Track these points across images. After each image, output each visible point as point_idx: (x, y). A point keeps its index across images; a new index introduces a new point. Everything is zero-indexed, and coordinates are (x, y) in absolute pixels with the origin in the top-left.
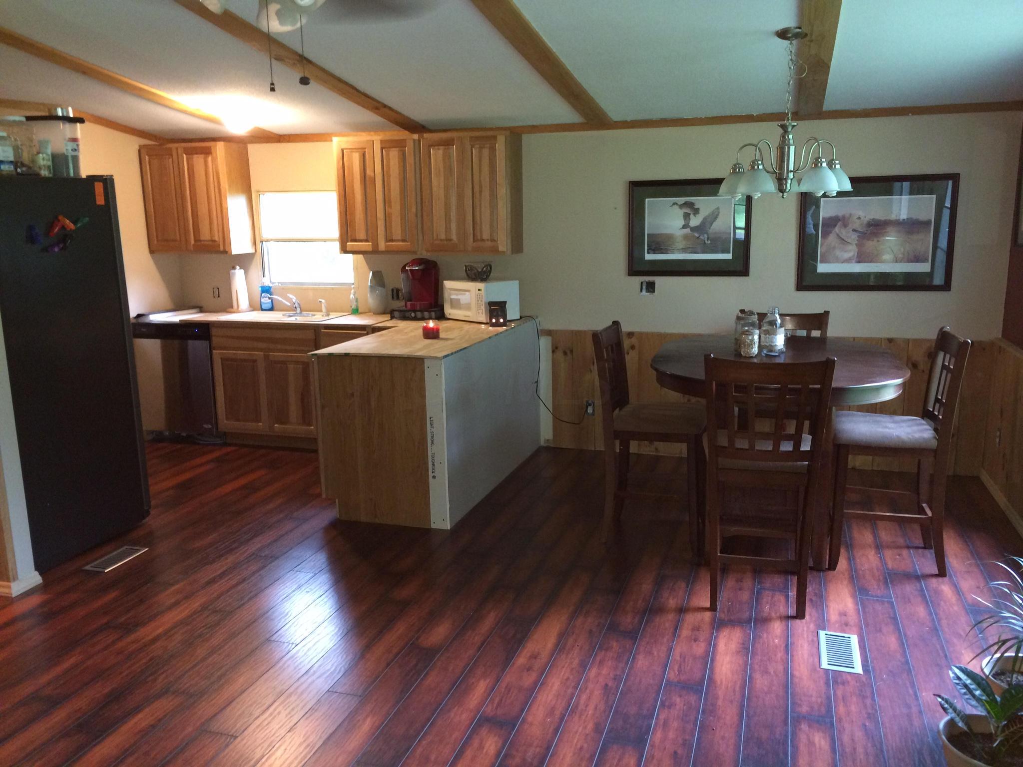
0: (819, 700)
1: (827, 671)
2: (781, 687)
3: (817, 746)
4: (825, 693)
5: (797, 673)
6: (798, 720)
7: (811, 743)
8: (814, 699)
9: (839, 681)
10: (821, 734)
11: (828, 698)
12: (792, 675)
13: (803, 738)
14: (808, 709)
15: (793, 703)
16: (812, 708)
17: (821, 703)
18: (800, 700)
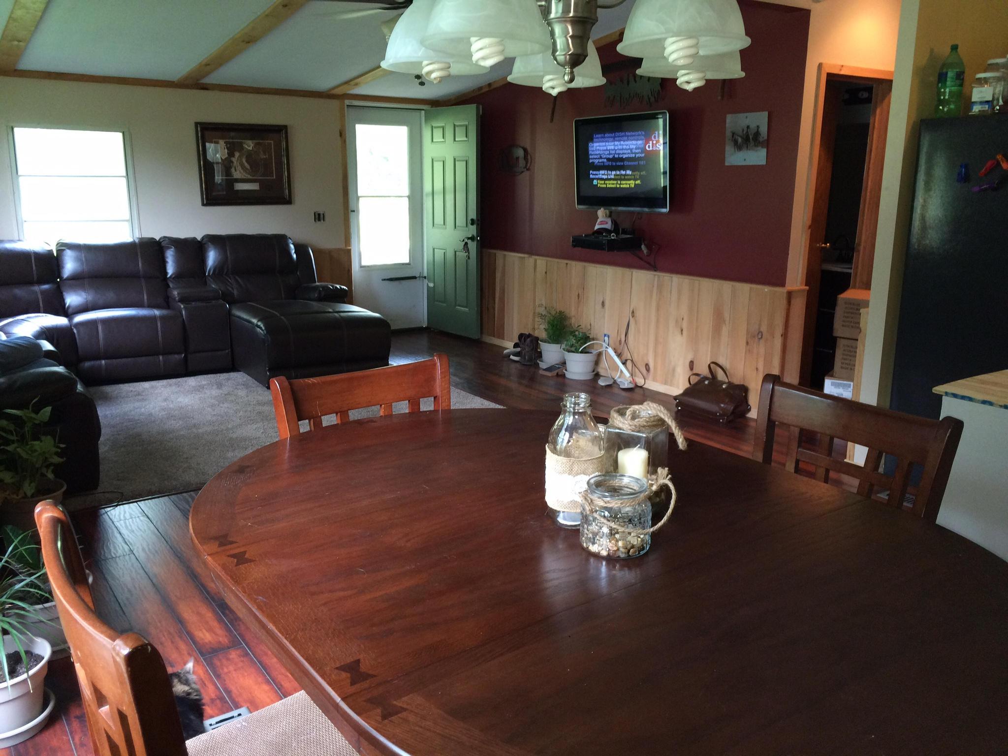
0: (226, 670)
1: (237, 707)
2: (269, 664)
3: (204, 631)
4: (225, 681)
5: (266, 687)
6: (234, 644)
7: (210, 630)
8: (231, 668)
9: (218, 701)
10: (207, 641)
11: (218, 676)
12: (268, 682)
13: (220, 631)
14: (231, 657)
15: (247, 654)
16: (228, 659)
17: (223, 669)
18: (243, 661)
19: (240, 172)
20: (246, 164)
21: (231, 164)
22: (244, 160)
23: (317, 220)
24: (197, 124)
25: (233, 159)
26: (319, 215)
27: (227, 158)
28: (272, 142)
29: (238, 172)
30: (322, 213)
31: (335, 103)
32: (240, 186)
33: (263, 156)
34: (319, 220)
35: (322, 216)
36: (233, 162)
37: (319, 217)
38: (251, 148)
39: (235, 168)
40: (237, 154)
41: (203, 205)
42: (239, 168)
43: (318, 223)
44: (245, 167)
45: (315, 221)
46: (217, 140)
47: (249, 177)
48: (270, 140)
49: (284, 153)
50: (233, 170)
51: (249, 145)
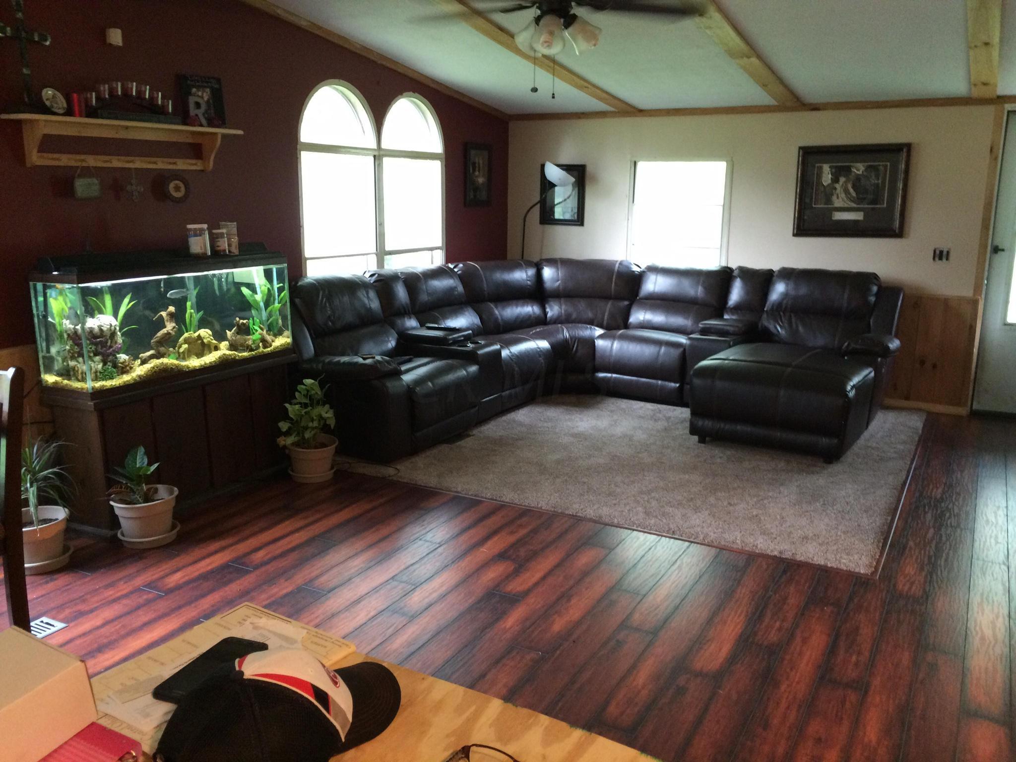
19: (843, 200)
20: (851, 190)
21: (834, 191)
22: (850, 186)
23: (937, 259)
24: (800, 148)
25: (837, 186)
26: (941, 252)
27: (830, 184)
28: (889, 164)
29: (840, 200)
30: (945, 251)
31: (990, 109)
32: (839, 216)
33: (874, 181)
34: (941, 258)
35: (945, 253)
36: (835, 189)
37: (940, 255)
38: (860, 173)
39: (838, 195)
40: (842, 180)
41: (794, 235)
42: (843, 195)
43: (938, 261)
44: (850, 194)
45: (934, 259)
46: (821, 165)
47: (854, 205)
48: (886, 162)
49: (901, 176)
50: (834, 198)
51: (859, 168)
